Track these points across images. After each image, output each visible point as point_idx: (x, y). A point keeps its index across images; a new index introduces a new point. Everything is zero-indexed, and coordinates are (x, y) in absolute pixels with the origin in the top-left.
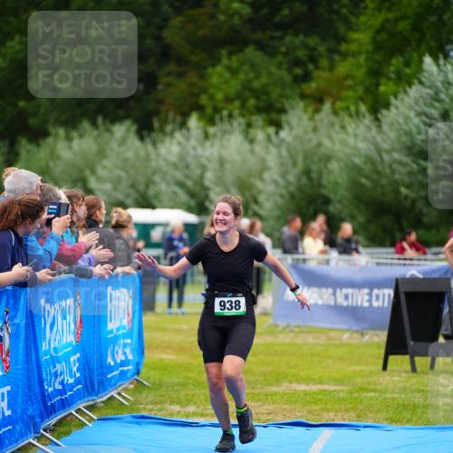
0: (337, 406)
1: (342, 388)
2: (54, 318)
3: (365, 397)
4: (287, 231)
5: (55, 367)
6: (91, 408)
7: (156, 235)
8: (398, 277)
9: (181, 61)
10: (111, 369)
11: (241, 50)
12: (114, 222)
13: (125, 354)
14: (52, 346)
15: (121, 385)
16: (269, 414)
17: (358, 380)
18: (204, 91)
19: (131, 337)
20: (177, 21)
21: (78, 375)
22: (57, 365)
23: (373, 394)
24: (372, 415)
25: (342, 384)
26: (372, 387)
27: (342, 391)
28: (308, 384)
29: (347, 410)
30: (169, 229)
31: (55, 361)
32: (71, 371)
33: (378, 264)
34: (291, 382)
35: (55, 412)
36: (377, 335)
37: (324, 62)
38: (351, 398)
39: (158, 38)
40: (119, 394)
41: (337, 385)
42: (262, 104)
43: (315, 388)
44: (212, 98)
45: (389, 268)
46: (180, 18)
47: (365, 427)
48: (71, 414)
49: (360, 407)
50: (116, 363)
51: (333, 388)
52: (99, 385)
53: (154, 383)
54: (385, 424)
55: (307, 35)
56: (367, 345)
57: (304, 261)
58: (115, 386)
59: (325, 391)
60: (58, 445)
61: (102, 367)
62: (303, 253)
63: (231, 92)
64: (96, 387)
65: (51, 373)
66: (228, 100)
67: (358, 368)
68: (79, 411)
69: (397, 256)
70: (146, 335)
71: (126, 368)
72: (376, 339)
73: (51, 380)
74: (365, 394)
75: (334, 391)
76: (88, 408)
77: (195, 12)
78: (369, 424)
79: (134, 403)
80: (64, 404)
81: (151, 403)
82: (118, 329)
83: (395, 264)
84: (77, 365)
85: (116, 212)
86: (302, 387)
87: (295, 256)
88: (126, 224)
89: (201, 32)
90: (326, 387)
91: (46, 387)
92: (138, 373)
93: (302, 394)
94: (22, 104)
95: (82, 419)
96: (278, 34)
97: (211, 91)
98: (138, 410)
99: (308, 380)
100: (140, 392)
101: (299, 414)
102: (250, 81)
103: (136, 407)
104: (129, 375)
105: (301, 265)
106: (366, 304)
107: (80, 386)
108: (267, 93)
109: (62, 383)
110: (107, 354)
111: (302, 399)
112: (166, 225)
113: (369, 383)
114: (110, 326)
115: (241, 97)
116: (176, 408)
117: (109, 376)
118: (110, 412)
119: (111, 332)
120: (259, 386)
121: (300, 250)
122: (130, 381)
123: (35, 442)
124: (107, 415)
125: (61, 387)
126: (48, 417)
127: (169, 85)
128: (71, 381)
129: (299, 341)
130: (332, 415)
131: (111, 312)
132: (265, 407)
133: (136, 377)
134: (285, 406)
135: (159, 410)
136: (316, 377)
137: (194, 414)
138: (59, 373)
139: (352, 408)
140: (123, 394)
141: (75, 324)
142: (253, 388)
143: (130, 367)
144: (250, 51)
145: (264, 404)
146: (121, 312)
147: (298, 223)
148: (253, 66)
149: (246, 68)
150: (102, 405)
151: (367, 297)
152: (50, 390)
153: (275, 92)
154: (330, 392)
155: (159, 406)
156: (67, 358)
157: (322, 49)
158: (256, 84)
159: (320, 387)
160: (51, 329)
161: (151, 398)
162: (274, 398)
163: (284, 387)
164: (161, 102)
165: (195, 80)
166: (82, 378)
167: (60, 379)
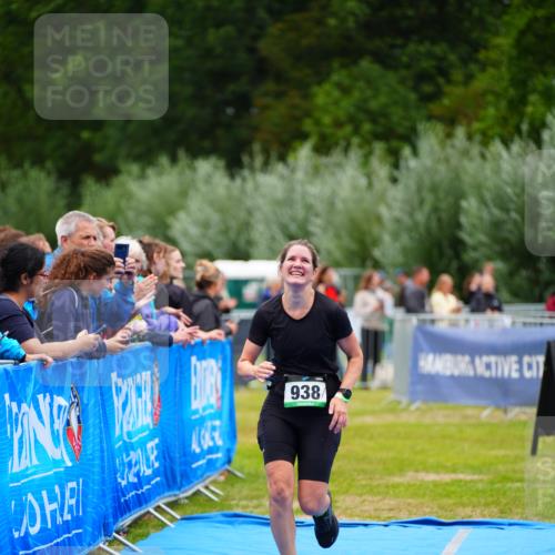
0: (475, 500)
1: (481, 477)
2: (127, 396)
3: (510, 488)
4: (411, 285)
5: (128, 455)
6: (173, 505)
7: (250, 293)
8: (551, 339)
9: (279, 77)
10: (196, 457)
11: (355, 62)
12: (198, 277)
13: (213, 439)
14: (125, 430)
15: (208, 477)
16: (391, 510)
17: (501, 467)
18: (308, 114)
19: (220, 418)
20: (274, 29)
21: (157, 465)
22: (132, 453)
23: (518, 484)
24: (520, 510)
25: (481, 472)
26: (518, 476)
27: (481, 481)
28: (437, 473)
29: (487, 505)
30: (264, 286)
31: (128, 448)
32: (148, 459)
33: (525, 324)
34: (417, 471)
35: (130, 510)
36: (525, 413)
37: (457, 75)
38: (491, 490)
39: (252, 50)
40: (207, 488)
41: (474, 474)
42: (380, 129)
43: (447, 478)
44: (318, 123)
45: (538, 329)
46: (280, 25)
47: (510, 525)
48: (148, 512)
49: (504, 501)
50: (202, 450)
51: (469, 478)
52: (182, 476)
53: (249, 474)
54: (535, 521)
55: (434, 42)
56: (512, 424)
57: (433, 321)
58: (202, 477)
59: (461, 481)
60: (134, 551)
61: (185, 455)
62: (432, 312)
63: (341, 114)
64: (179, 479)
65: (124, 464)
66: (338, 124)
67: (501, 452)
68: (158, 508)
69: (547, 314)
70: (238, 415)
71: (214, 456)
72: (523, 417)
73: (124, 471)
74: (509, 485)
75: (471, 481)
76: (170, 505)
77: (297, 17)
78: (516, 521)
79: (225, 499)
80: (141, 500)
81: (246, 498)
82: (204, 409)
83: (548, 324)
84: (155, 453)
85: (201, 265)
86: (432, 477)
87: (422, 316)
88: (212, 279)
89: (305, 42)
90: (461, 476)
91: (119, 480)
92: (229, 461)
93: (431, 486)
94: (85, 135)
95: (163, 519)
96: (399, 41)
97: (317, 114)
98: (230, 507)
99: (439, 468)
100: (232, 485)
101: (428, 510)
102: (365, 101)
103: (227, 503)
104: (218, 465)
105: (429, 327)
106: (515, 375)
107: (158, 479)
108: (386, 115)
109: (137, 475)
110: (191, 440)
111: (431, 491)
112: (261, 280)
113: (514, 471)
114: (195, 405)
115: (353, 121)
117: (194, 466)
118: (195, 510)
119: (196, 411)
120: (377, 476)
121: (427, 308)
122: (220, 471)
123: (105, 547)
124: (192, 513)
125: (136, 480)
126: (122, 515)
127: (265, 108)
128: (149, 472)
129: (427, 420)
130: (468, 510)
131: (196, 388)
132: (386, 501)
133: (227, 467)
134: (410, 501)
135: (256, 507)
136: (449, 464)
138: (133, 462)
139: (493, 503)
140: (212, 488)
141: (153, 402)
142: (370, 479)
143: (220, 455)
144: (366, 64)
145: (384, 498)
146: (208, 387)
147: (425, 275)
148: (369, 82)
149: (361, 84)
150: (186, 501)
151: (515, 367)
152: (124, 483)
153: (397, 114)
154: (466, 482)
155: (255, 502)
156: (143, 444)
157: (452, 57)
158: (374, 105)
159: (453, 476)
160: (124, 409)
161: (245, 492)
162: (397, 491)
163: (409, 477)
164: (255, 129)
165: (297, 101)
166: (162, 469)
167: (135, 470)
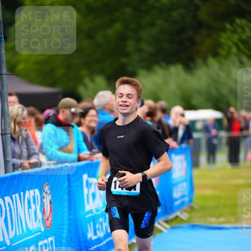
7: (199, 126)
19: (186, 181)
81: (199, 217)
92: (191, 201)
98: (192, 222)
100: (193, 212)
114: (174, 176)
116: (213, 220)
137: (224, 223)
155: (203, 219)
